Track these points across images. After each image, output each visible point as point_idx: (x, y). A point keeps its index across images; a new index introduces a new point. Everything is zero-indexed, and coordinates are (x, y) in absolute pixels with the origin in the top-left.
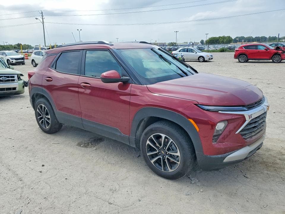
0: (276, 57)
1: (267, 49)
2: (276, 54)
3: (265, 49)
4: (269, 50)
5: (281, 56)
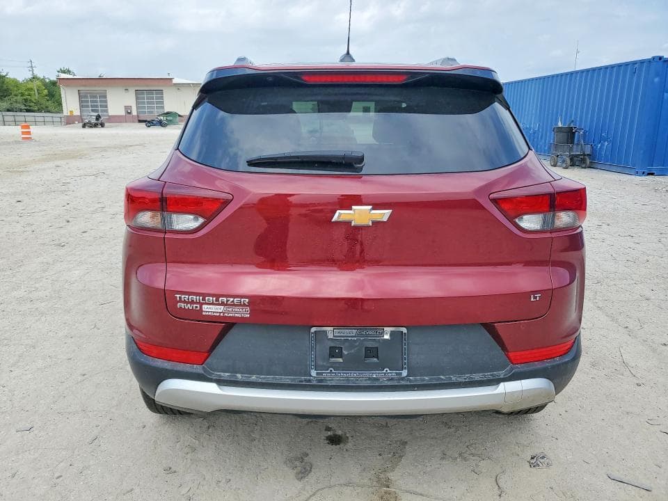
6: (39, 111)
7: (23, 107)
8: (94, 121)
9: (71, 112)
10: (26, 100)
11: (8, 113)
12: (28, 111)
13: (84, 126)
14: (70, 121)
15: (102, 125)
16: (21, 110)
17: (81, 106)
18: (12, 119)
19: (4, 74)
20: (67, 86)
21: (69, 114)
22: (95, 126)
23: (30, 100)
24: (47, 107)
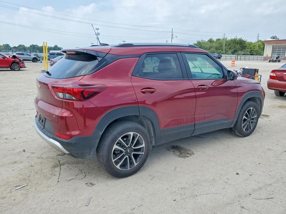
0: (15, 65)
1: (4, 57)
2: (14, 62)
3: (3, 58)
4: (6, 59)
5: (19, 65)
6: (256, 55)
7: (249, 53)
8: (275, 59)
9: (267, 55)
10: (251, 50)
11: (243, 56)
12: (251, 55)
13: (270, 62)
14: (265, 59)
15: (279, 61)
16: (248, 55)
17: (272, 53)
18: (244, 58)
19: (245, 40)
20: (268, 44)
21: (266, 56)
22: (275, 61)
23: (254, 50)
24: (260, 53)
